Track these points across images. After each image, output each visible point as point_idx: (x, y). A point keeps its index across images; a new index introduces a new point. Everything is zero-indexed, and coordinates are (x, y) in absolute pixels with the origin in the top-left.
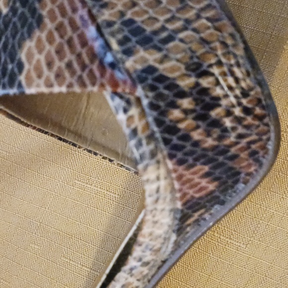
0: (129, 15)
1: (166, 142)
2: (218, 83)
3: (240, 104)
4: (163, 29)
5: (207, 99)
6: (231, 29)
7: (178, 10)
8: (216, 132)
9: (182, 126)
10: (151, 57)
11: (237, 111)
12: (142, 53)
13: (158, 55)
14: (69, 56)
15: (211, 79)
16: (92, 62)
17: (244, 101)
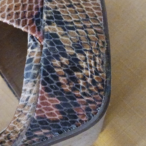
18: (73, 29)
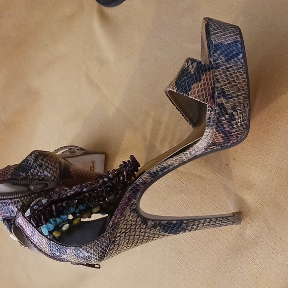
0: (223, 87)
1: (217, 124)
2: (238, 115)
3: (240, 123)
4: (231, 94)
5: (233, 118)
6: (248, 103)
7: (237, 91)
8: (231, 127)
9: (223, 122)
10: (224, 101)
11: (239, 124)
12: (222, 99)
13: (226, 101)
14: (204, 92)
15: (236, 113)
16: (209, 96)
17: (242, 123)
18: (231, 98)
